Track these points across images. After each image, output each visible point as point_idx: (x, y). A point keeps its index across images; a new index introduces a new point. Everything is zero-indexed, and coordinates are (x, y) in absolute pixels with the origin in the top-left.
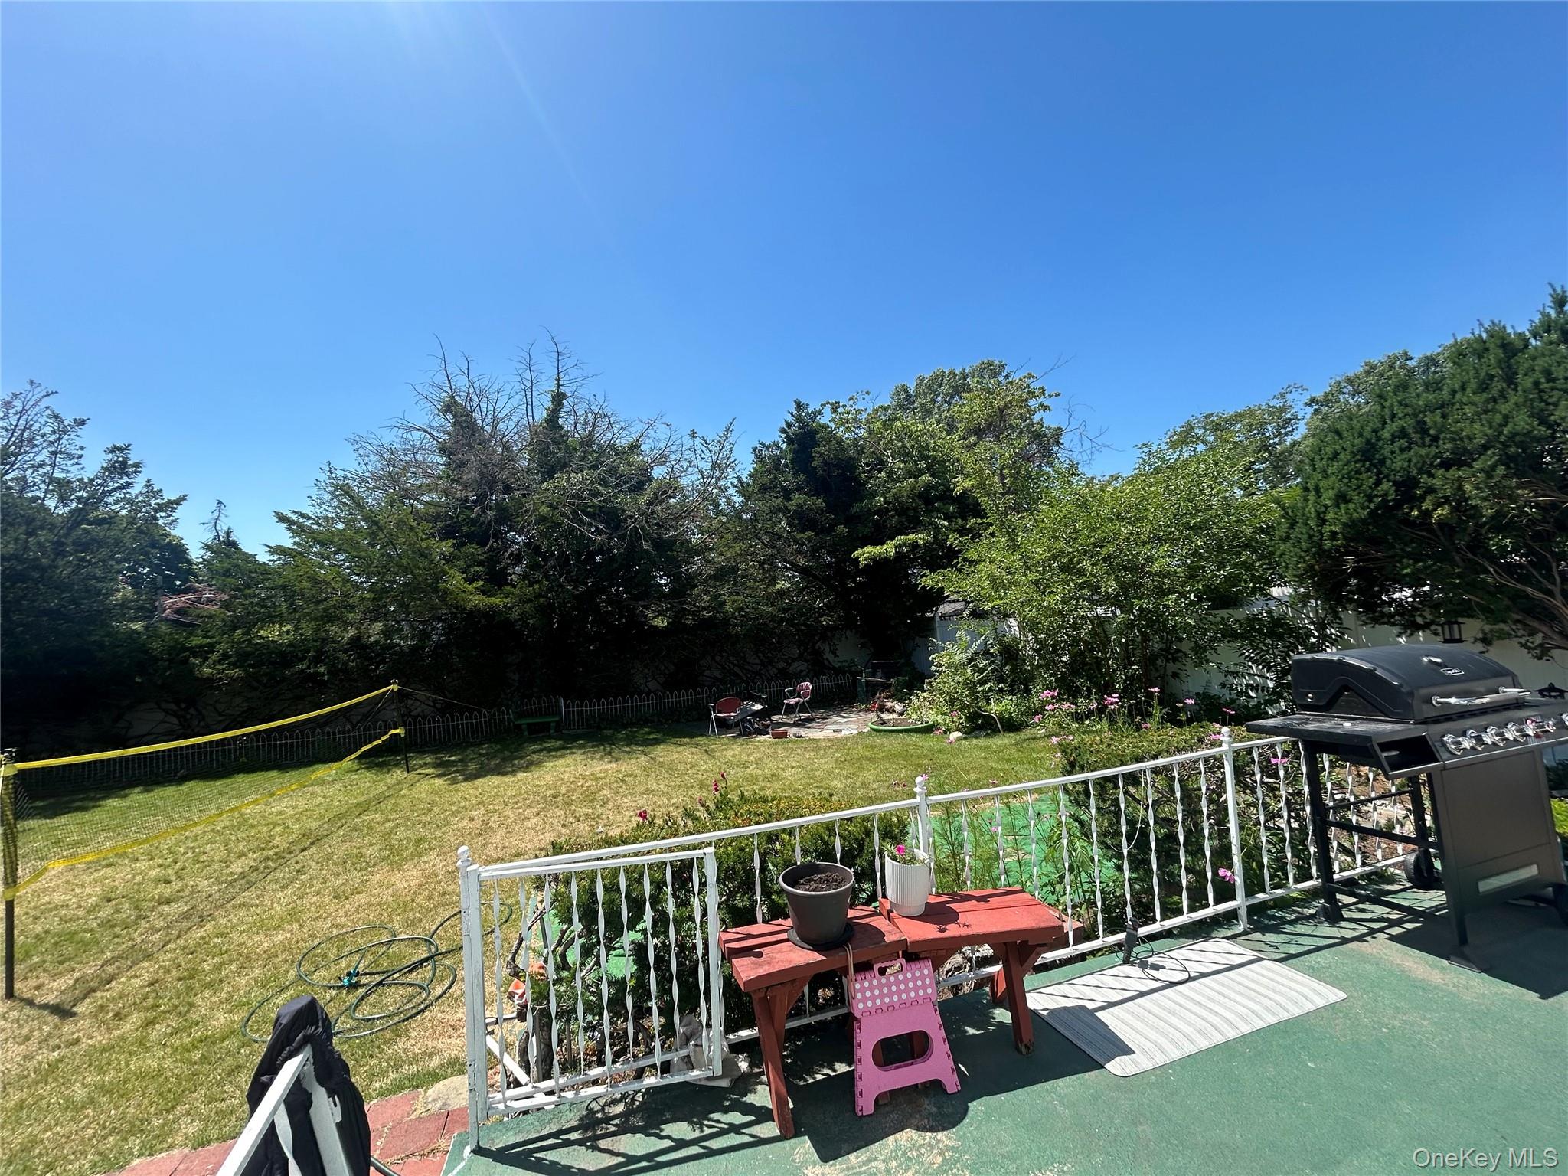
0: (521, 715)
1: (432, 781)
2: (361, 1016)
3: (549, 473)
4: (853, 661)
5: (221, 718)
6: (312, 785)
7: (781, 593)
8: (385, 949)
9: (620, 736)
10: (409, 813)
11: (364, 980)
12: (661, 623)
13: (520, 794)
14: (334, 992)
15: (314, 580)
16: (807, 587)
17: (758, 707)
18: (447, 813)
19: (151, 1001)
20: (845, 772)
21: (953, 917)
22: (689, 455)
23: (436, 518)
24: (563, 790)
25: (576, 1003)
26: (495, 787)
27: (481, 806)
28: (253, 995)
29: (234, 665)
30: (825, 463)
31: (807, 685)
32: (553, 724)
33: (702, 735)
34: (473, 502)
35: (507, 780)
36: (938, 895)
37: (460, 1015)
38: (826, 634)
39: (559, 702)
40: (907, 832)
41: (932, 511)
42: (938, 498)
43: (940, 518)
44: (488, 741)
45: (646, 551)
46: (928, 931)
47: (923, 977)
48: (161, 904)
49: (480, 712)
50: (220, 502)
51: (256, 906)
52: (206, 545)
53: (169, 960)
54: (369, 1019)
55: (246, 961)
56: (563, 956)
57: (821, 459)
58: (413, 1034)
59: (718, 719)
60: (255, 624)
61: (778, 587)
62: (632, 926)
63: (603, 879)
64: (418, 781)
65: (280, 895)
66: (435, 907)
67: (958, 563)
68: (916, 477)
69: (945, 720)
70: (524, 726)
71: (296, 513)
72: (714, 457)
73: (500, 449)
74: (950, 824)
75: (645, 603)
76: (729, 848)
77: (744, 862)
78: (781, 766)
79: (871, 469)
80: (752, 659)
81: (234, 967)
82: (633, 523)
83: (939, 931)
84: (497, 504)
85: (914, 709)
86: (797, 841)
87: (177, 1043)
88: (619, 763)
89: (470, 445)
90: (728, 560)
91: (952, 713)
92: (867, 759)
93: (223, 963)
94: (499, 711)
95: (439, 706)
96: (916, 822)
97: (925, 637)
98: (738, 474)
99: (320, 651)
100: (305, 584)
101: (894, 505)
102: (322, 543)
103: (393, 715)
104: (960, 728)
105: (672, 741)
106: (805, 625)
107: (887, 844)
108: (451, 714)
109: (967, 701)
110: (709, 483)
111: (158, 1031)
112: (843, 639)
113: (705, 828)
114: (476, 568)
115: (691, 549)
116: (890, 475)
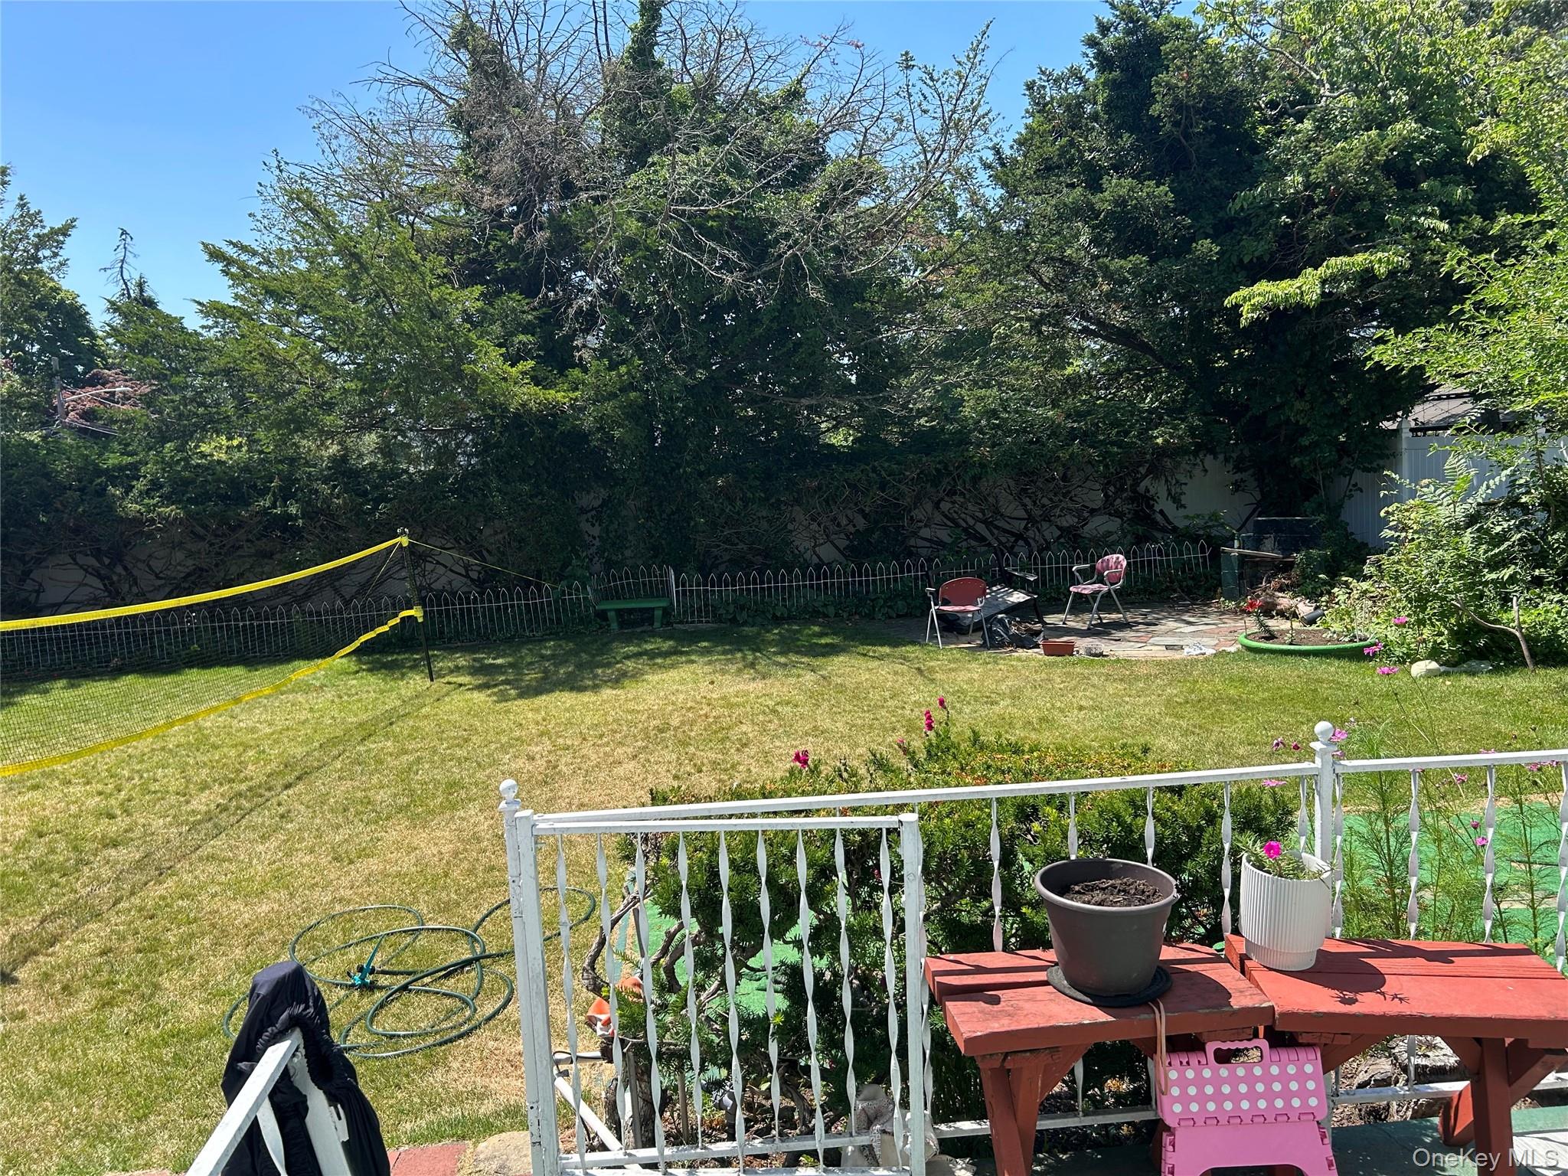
0: (607, 595)
1: (468, 695)
2: (381, 1030)
3: (639, 155)
4: (1214, 516)
5: (160, 582)
6: (293, 691)
7: (1074, 383)
8: (409, 939)
9: (770, 637)
10: (436, 742)
11: (383, 980)
12: (840, 439)
13: (606, 724)
14: (343, 993)
15: (270, 359)
16: (1128, 370)
17: (1018, 597)
18: (493, 746)
19: (105, 976)
20: (1183, 723)
21: (1374, 981)
22: (897, 105)
23: (451, 248)
24: (675, 721)
25: (689, 1040)
26: (567, 710)
27: (545, 739)
28: (235, 983)
29: (167, 499)
30: (1178, 106)
31: (1117, 561)
32: (658, 613)
33: (913, 643)
34: (513, 215)
35: (586, 699)
36: (1349, 941)
37: (520, 1048)
38: (1160, 461)
39: (667, 574)
40: (1292, 824)
41: (1414, 201)
42: (1428, 172)
43: (1432, 215)
44: (554, 635)
45: (815, 303)
46: (1322, 1000)
47: (1301, 1077)
48: (106, 846)
49: (539, 587)
50: (124, 232)
51: (230, 860)
52: (113, 303)
53: (123, 923)
54: (392, 1037)
55: (222, 936)
56: (670, 971)
57: (1169, 99)
58: (455, 1065)
59: (941, 616)
60: (192, 434)
61: (1069, 370)
62: (779, 931)
63: (730, 850)
64: (447, 694)
65: (260, 848)
66: (479, 887)
67: (1462, 312)
68: (1381, 127)
69: (1403, 636)
70: (611, 615)
71: (235, 245)
72: (948, 108)
73: (553, 113)
74: (1387, 822)
75: (814, 402)
76: (947, 821)
77: (972, 848)
78: (1058, 704)
79: (1281, 114)
80: (1011, 508)
81: (206, 942)
82: (790, 247)
83: (1344, 1001)
84: (552, 218)
85: (1337, 612)
86: (1072, 822)
87: (143, 1034)
88: (768, 681)
89: (500, 107)
90: (970, 316)
91: (1421, 623)
92: (1232, 701)
93: (192, 935)
94: (570, 587)
95: (474, 575)
96: (1310, 804)
97: (1375, 470)
98: (995, 140)
99: (289, 480)
100: (259, 366)
101: (1326, 190)
102: (277, 296)
103: (403, 587)
104: (1435, 654)
105: (861, 649)
106: (1119, 444)
107: (1248, 840)
108: (494, 589)
109: (1456, 600)
110: (937, 161)
111: (119, 1015)
112: (1197, 472)
113: (906, 785)
114: (522, 338)
115: (901, 294)
116: (1323, 124)
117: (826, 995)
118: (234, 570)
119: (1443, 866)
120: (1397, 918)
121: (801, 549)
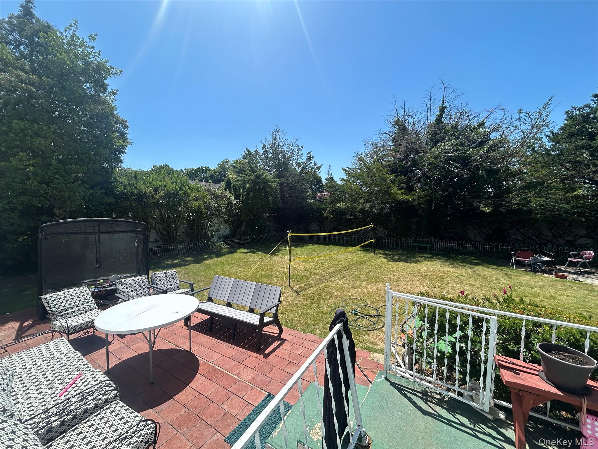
0: (416, 242)
1: (382, 259)
2: (357, 324)
3: (435, 143)
5: (328, 229)
6: (348, 252)
7: (577, 197)
8: (365, 307)
9: (459, 258)
10: (374, 268)
11: (359, 314)
12: (487, 210)
13: (412, 271)
14: (351, 314)
15: (351, 189)
17: (546, 259)
18: (386, 271)
19: (312, 298)
22: (516, 123)
23: (389, 166)
24: (430, 274)
25: (424, 351)
26: (403, 266)
27: (398, 272)
29: (331, 214)
31: (590, 253)
33: (505, 266)
34: (403, 159)
35: (408, 265)
37: (384, 337)
39: (432, 239)
44: (403, 249)
45: (482, 176)
48: (315, 275)
49: (400, 238)
51: (334, 282)
52: (326, 179)
53: (316, 289)
54: (359, 326)
55: (331, 296)
56: (421, 333)
58: (371, 336)
59: (515, 260)
60: (336, 202)
61: (575, 193)
62: (450, 334)
63: (439, 311)
64: (378, 258)
65: (339, 281)
66: (380, 300)
70: (416, 246)
72: (534, 122)
73: (415, 136)
75: (479, 200)
76: (507, 321)
77: (515, 330)
78: (559, 293)
80: (546, 233)
81: (329, 297)
82: (475, 162)
84: (412, 159)
86: (554, 332)
87: (317, 310)
88: (457, 269)
89: (403, 136)
90: (537, 178)
93: (326, 295)
94: (407, 239)
95: (386, 234)
98: (551, 129)
99: (352, 212)
100: (349, 190)
102: (354, 177)
103: (371, 235)
108: (390, 238)
110: (528, 137)
111: (313, 305)
113: (494, 308)
114: (403, 185)
115: (511, 173)
117: (463, 353)
118: (340, 228)
121: (471, 237)
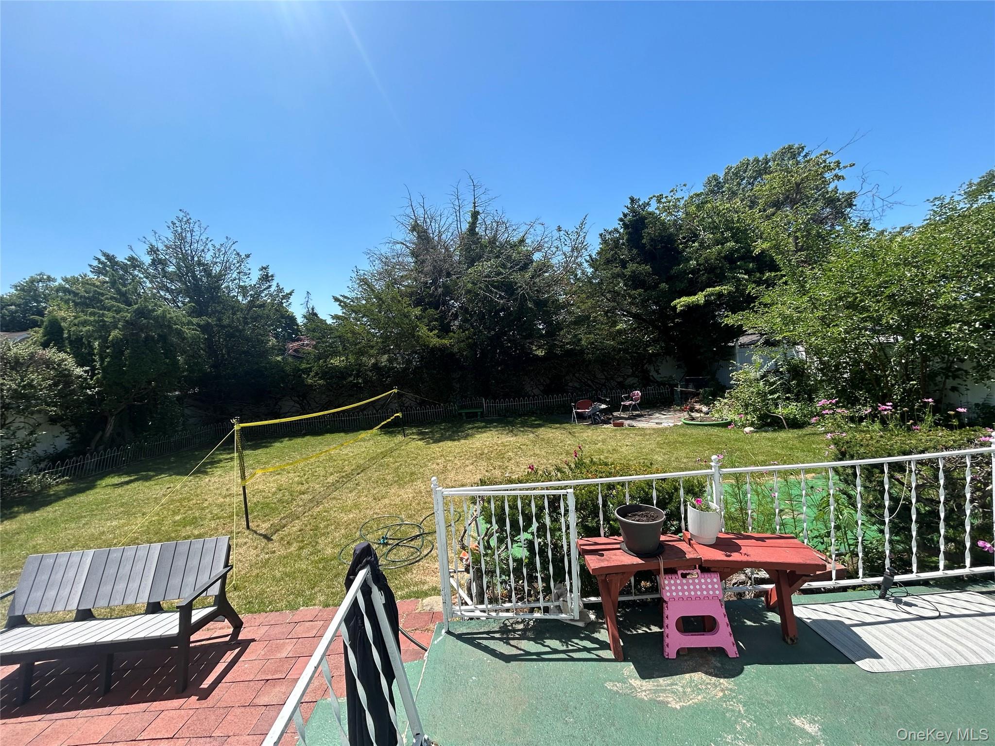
0: (462, 407)
1: (417, 442)
2: (390, 559)
3: (471, 263)
4: (671, 377)
5: (317, 405)
6: (360, 441)
7: (620, 332)
8: (398, 527)
9: (517, 421)
10: (407, 459)
11: (390, 542)
12: (540, 353)
13: (463, 452)
14: (377, 546)
15: (353, 333)
16: (638, 327)
17: (603, 406)
18: (425, 460)
19: (301, 538)
20: (664, 451)
21: (738, 548)
22: (556, 243)
23: (411, 295)
24: (486, 451)
25: (496, 568)
26: (449, 447)
27: (442, 457)
28: (343, 540)
29: (321, 378)
30: (652, 240)
31: (638, 393)
32: (479, 413)
33: (567, 423)
34: (430, 283)
35: (455, 444)
36: (728, 533)
37: (436, 566)
38: (651, 358)
39: (482, 400)
40: (705, 491)
41: (735, 269)
42: (740, 259)
43: (742, 273)
44: (445, 422)
45: (531, 308)
46: (719, 555)
47: (713, 583)
48: (301, 494)
49: (440, 405)
50: (308, 292)
51: (340, 499)
52: (304, 315)
53: (306, 521)
54: (394, 562)
55: (338, 526)
56: (488, 542)
57: (648, 238)
58: (415, 572)
59: (577, 413)
60: (328, 357)
61: (618, 328)
62: (526, 529)
63: (508, 501)
64: (410, 442)
65: (350, 495)
66: (422, 509)
67: (754, 306)
68: (722, 244)
69: (740, 418)
70: (463, 414)
71: (343, 296)
72: (573, 243)
73: (443, 251)
74: (739, 489)
75: (531, 341)
77: (592, 500)
78: (619, 444)
79: (687, 241)
80: (600, 375)
81: (333, 527)
82: (522, 290)
83: (727, 556)
84: (443, 284)
85: (717, 410)
86: (627, 491)
87: (313, 559)
88: (517, 437)
89: (427, 250)
90: (583, 311)
91: (746, 414)
92: (680, 443)
93: (328, 525)
94: (449, 405)
95: (418, 401)
96: (711, 485)
97: (727, 360)
98: (590, 253)
99: (359, 371)
100: (349, 335)
101: (704, 266)
102: (356, 312)
103: (396, 406)
104: (752, 424)
105: (549, 425)
106: (637, 353)
107: (690, 498)
108: (425, 406)
109: (759, 405)
110: (570, 260)
111: (305, 552)
112: (664, 362)
113: (568, 478)
114: (434, 323)
115: (559, 305)
116: (702, 244)
117: (543, 552)
118: (341, 401)
119: (760, 504)
120: (744, 523)
121: (528, 390)
